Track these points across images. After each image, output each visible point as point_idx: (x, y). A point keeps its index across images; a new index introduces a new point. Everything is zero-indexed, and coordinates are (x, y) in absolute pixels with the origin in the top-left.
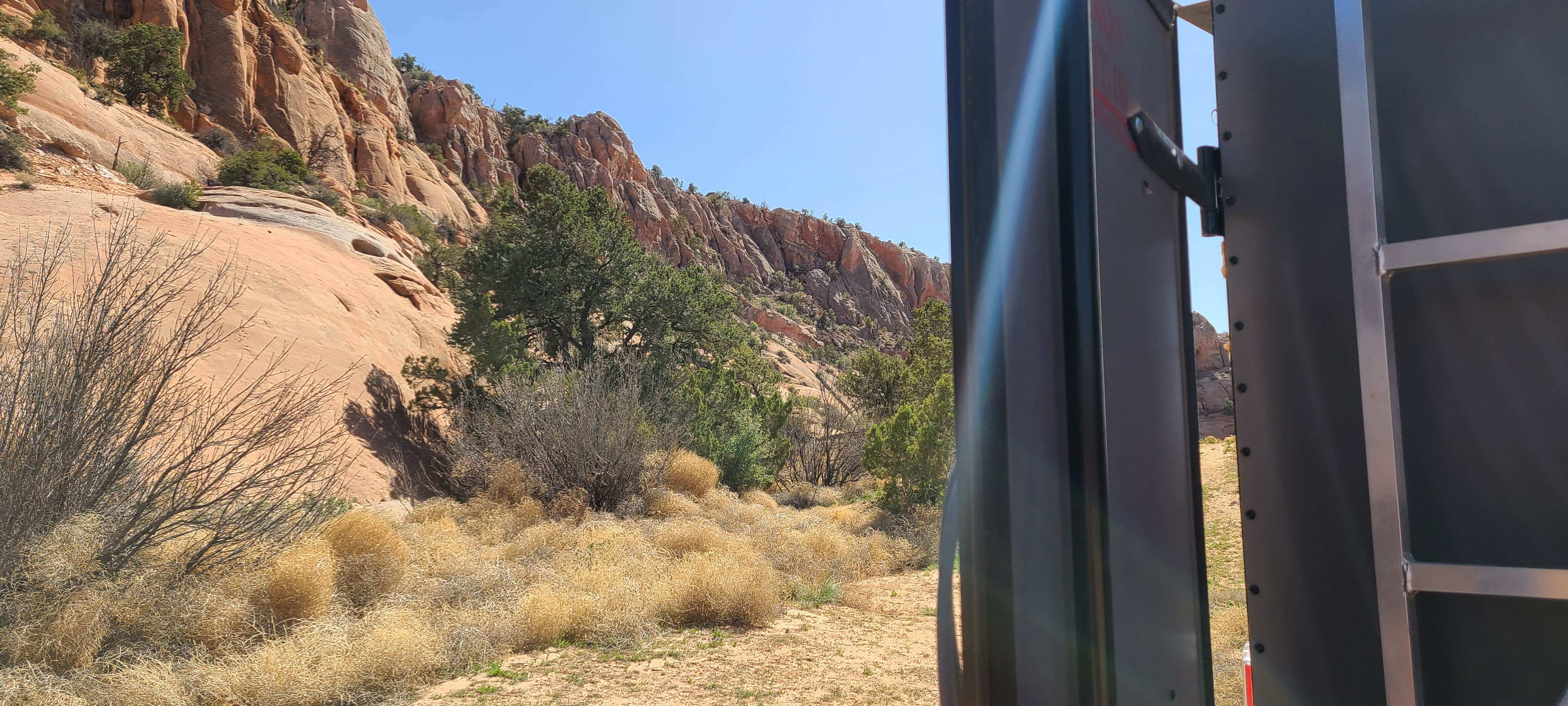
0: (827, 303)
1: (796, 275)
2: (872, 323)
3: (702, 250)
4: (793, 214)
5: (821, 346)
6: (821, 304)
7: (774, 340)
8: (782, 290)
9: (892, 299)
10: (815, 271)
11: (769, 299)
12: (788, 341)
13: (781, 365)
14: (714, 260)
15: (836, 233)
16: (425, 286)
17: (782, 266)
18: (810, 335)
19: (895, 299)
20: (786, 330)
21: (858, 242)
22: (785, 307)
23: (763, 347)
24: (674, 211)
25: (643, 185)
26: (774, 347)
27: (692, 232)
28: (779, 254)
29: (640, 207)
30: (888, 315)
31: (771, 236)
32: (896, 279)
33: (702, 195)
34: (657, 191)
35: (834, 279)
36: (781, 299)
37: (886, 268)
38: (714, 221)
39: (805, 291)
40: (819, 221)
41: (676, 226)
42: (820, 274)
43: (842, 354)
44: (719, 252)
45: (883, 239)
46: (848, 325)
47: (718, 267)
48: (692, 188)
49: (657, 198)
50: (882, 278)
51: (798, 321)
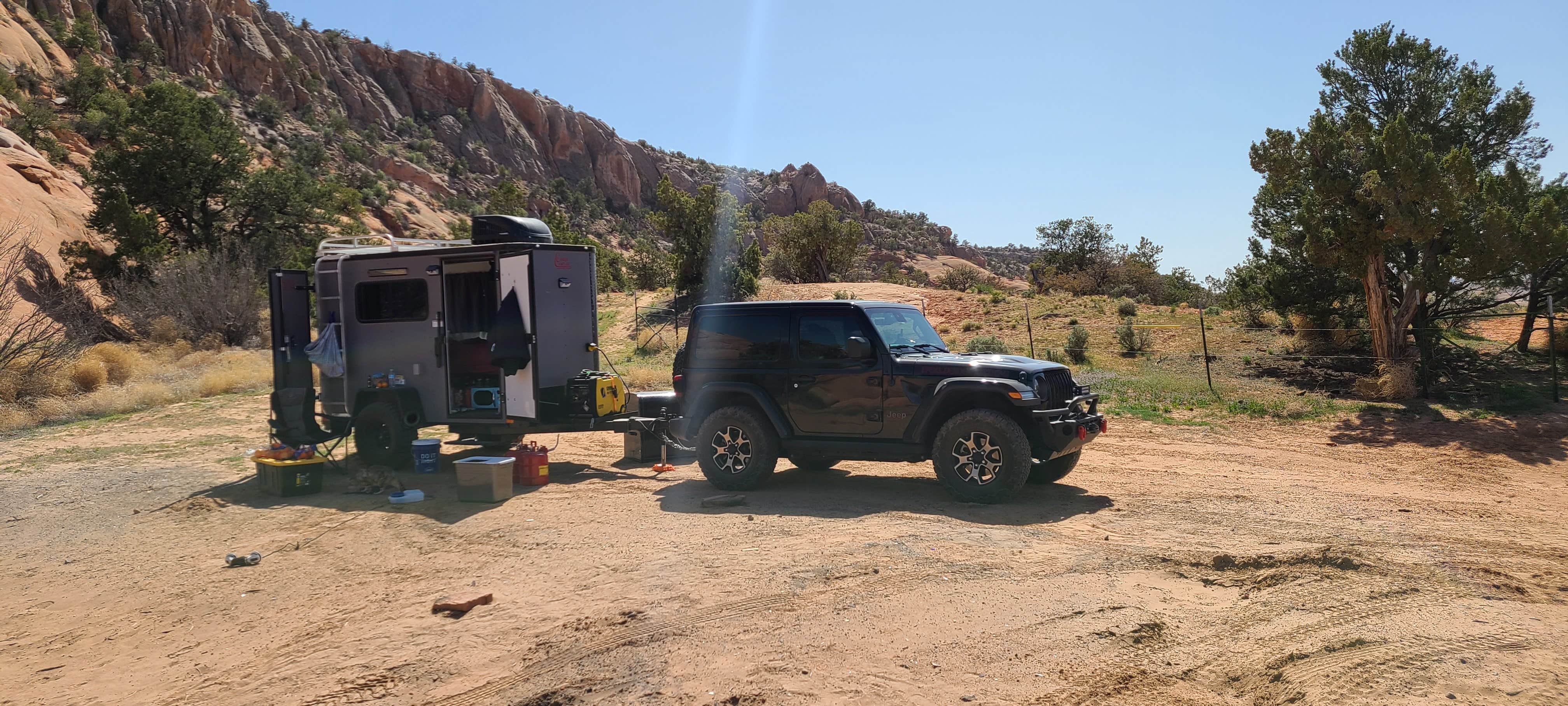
0: (459, 151)
1: (426, 121)
2: (506, 172)
3: (320, 93)
4: (419, 57)
5: (453, 195)
6: (453, 152)
7: (403, 190)
8: (411, 136)
9: (527, 148)
10: (445, 117)
11: (397, 147)
12: (418, 189)
13: (409, 215)
14: (334, 104)
15: (466, 77)
16: (51, 172)
17: (410, 111)
18: (443, 184)
19: (530, 148)
20: (416, 179)
21: (490, 89)
22: (413, 155)
23: (392, 197)
24: (286, 50)
25: (247, 20)
26: (403, 197)
27: (307, 73)
28: (406, 99)
29: (245, 45)
30: (523, 164)
31: (396, 79)
32: (530, 127)
33: (317, 32)
34: (265, 26)
35: (465, 126)
36: (410, 147)
37: (519, 116)
38: (333, 62)
39: (436, 138)
40: (447, 65)
41: (289, 66)
42: (451, 121)
43: (475, 203)
44: (339, 95)
45: (516, 86)
46: (481, 173)
47: (339, 112)
48: (305, 24)
49: (264, 34)
50: (516, 125)
51: (428, 170)
